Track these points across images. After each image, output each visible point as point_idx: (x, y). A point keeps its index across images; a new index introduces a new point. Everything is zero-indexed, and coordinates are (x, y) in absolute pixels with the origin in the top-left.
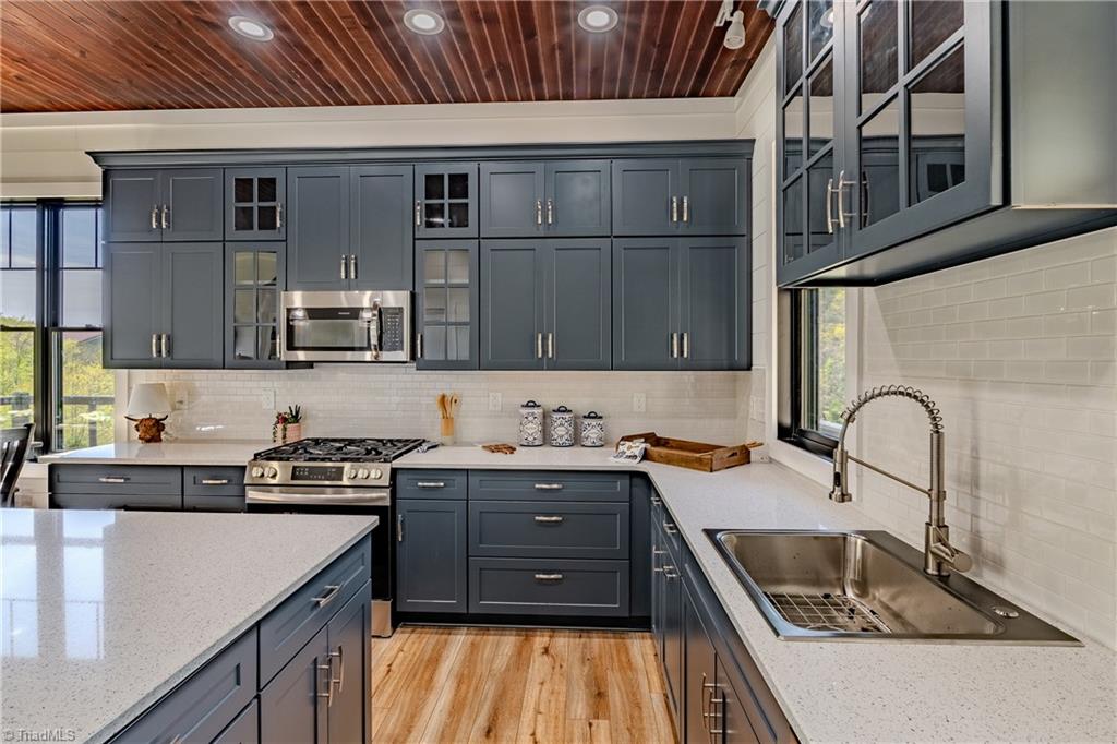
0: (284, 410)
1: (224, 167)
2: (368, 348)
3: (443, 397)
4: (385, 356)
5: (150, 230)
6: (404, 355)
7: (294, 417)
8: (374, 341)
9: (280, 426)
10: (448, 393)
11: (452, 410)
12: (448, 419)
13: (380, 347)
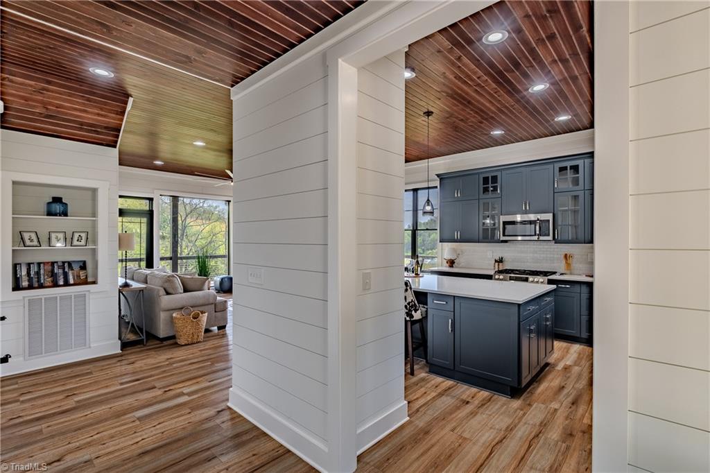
0: (497, 258)
1: (478, 174)
2: (535, 235)
3: (566, 255)
4: (541, 238)
5: (455, 197)
6: (550, 238)
7: (500, 261)
8: (538, 232)
9: (497, 264)
10: (568, 253)
11: (570, 261)
12: (568, 265)
13: (540, 235)
